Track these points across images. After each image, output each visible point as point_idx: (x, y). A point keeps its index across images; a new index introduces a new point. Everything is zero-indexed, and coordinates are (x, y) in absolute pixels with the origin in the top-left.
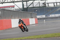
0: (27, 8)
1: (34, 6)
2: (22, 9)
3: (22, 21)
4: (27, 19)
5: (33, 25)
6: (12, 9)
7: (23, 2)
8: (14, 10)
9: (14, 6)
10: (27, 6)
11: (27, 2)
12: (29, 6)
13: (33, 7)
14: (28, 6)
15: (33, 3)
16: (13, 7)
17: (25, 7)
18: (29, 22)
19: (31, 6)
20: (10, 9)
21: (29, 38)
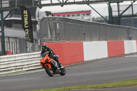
0: (120, 16)
1: (134, 13)
2: (108, 19)
3: (48, 50)
4: (119, 40)
5: (131, 54)
6: (86, 18)
7: (109, 4)
8: (89, 20)
9: (90, 11)
10: (119, 11)
11: (118, 3)
12: (124, 11)
13: (133, 15)
14: (121, 12)
15: (132, 5)
16: (88, 13)
17: (115, 14)
18: (124, 49)
19: (128, 12)
20: (79, 18)
21: (122, 84)
